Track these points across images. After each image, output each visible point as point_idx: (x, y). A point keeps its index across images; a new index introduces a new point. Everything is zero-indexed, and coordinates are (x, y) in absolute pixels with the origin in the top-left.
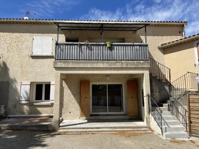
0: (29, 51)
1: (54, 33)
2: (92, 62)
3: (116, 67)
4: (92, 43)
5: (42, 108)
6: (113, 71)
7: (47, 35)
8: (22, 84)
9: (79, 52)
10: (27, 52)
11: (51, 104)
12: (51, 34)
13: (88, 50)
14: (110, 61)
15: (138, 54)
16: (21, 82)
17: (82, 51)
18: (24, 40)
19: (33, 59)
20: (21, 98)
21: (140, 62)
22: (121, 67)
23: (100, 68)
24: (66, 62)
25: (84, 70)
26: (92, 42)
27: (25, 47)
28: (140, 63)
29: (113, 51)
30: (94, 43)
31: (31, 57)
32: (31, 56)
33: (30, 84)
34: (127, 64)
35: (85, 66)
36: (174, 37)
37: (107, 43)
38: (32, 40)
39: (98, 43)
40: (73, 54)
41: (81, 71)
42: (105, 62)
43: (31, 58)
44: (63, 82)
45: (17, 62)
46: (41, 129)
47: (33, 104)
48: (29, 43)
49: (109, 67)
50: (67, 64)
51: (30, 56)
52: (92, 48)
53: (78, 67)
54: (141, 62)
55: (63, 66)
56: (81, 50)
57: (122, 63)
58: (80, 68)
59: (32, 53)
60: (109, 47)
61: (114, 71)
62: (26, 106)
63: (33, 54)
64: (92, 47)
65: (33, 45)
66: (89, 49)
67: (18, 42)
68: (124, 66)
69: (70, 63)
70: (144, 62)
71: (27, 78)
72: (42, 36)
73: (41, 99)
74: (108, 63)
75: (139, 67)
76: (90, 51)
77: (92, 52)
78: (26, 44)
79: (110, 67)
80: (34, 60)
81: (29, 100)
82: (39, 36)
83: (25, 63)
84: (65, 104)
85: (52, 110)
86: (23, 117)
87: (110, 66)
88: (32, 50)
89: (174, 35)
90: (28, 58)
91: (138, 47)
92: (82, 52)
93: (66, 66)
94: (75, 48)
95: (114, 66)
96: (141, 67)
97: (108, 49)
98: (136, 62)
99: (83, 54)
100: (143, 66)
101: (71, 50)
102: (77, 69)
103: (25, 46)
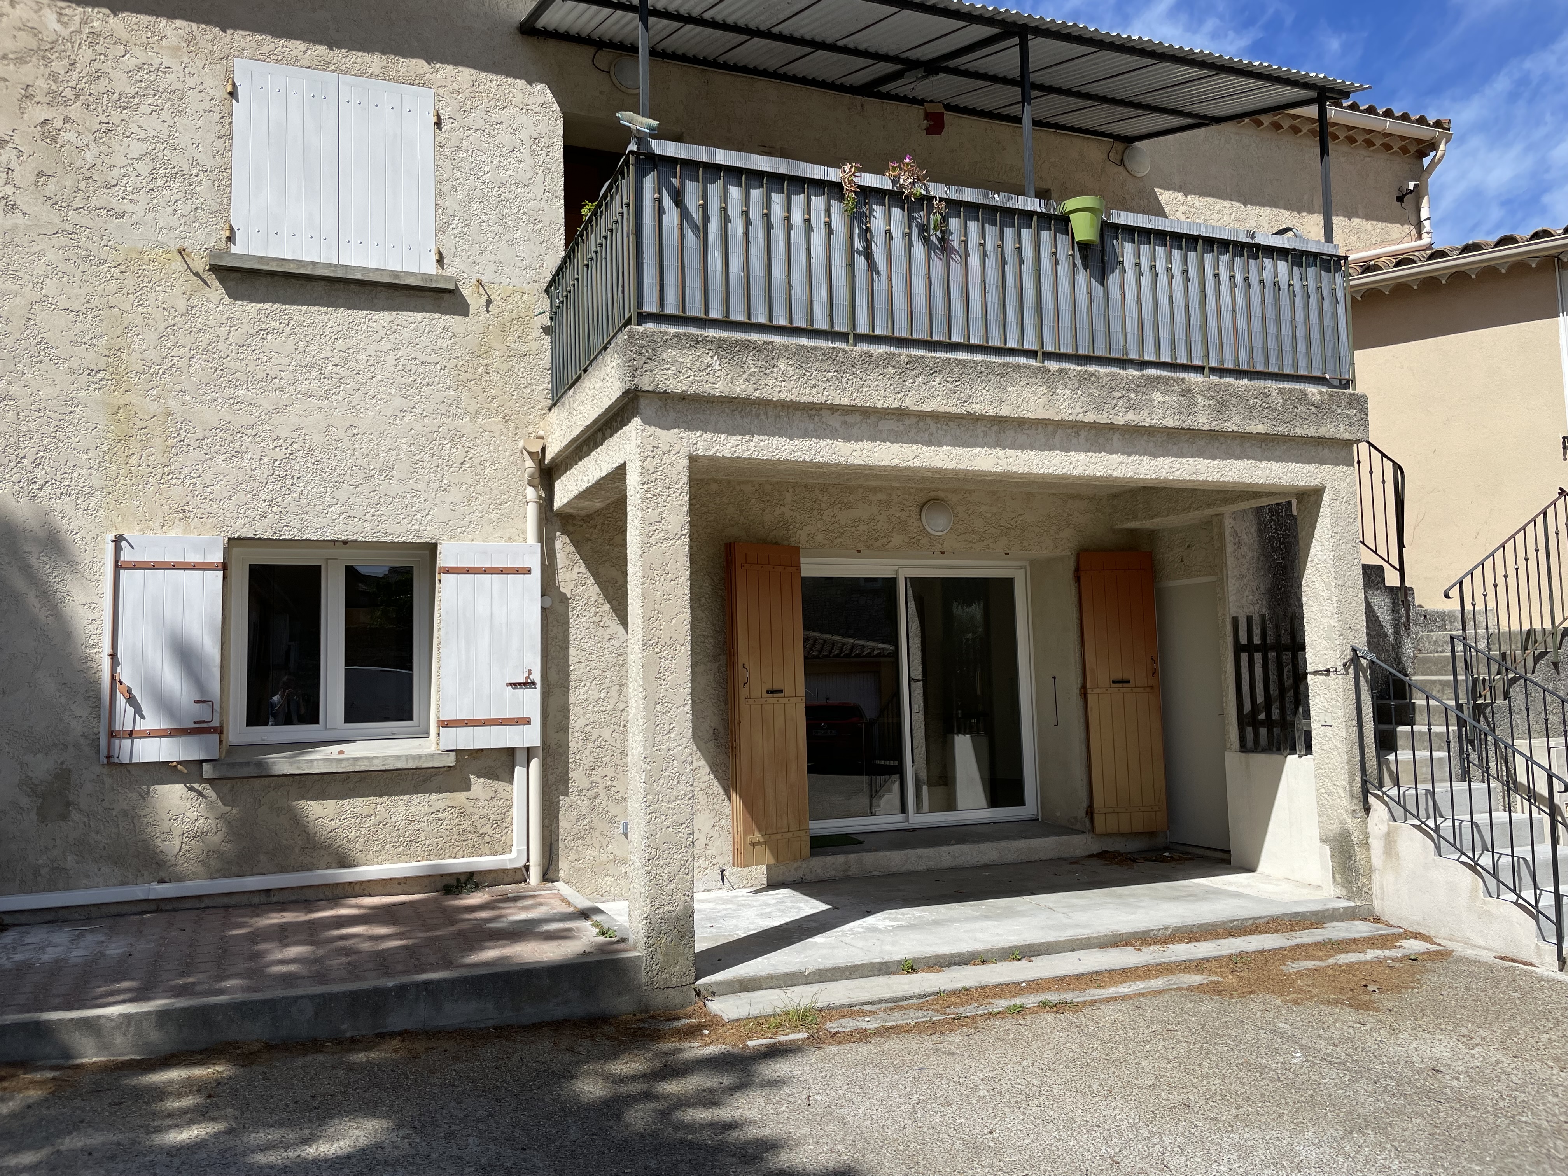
0: (184, 208)
1: (445, 60)
2: (963, 363)
3: (1146, 420)
4: (953, 193)
5: (359, 805)
6: (1115, 459)
7: (376, 62)
8: (126, 556)
9: (851, 265)
10: (164, 217)
11: (450, 761)
12: (418, 65)
13: (919, 249)
14: (1103, 370)
15: (1286, 331)
16: (118, 540)
17: (868, 254)
18: (122, 84)
19: (234, 295)
20: (130, 710)
21: (1303, 392)
22: (1177, 424)
23: (1021, 423)
24: (746, 345)
25: (896, 438)
26: (948, 183)
27: (144, 168)
28: (1303, 398)
29: (1114, 278)
30: (970, 195)
31: (212, 279)
32: (214, 269)
33: (218, 557)
34: (1221, 408)
35: (909, 403)
36: (1369, 225)
37: (1071, 204)
38: (221, 93)
39: (997, 199)
40: (799, 274)
41: (867, 445)
42: (1061, 371)
43: (216, 291)
44: (558, 544)
45: (61, 320)
46: (530, 1013)
47: (260, 764)
48: (182, 122)
49: (1090, 417)
50: (751, 363)
51: (200, 265)
52: (955, 240)
53: (845, 402)
54: (1312, 390)
55: (720, 387)
56: (858, 245)
57: (1187, 392)
58: (857, 417)
59: (231, 239)
60: (1084, 247)
61: (1123, 458)
62: (179, 789)
63: (234, 249)
64: (954, 224)
65: (227, 151)
66: (926, 240)
67: (54, 99)
68: (1203, 421)
69: (782, 364)
70: (1331, 396)
71: (176, 492)
72: (322, 65)
73: (312, 716)
74: (1083, 379)
75: (1299, 431)
76: (937, 265)
77: (955, 269)
78: (154, 125)
79: (1103, 419)
80: (253, 308)
81: (216, 723)
82: (294, 62)
83: (151, 336)
84: (587, 759)
85: (463, 814)
86: (160, 906)
87: (1099, 409)
88: (225, 206)
89: (1368, 217)
90: (184, 282)
91: (1282, 266)
92: (872, 266)
93: (741, 388)
94: (808, 221)
95: (1131, 417)
96: (1312, 431)
97: (1078, 262)
98: (1281, 391)
99: (880, 285)
100: (1323, 431)
101: (778, 234)
102: (835, 421)
103: (137, 148)
